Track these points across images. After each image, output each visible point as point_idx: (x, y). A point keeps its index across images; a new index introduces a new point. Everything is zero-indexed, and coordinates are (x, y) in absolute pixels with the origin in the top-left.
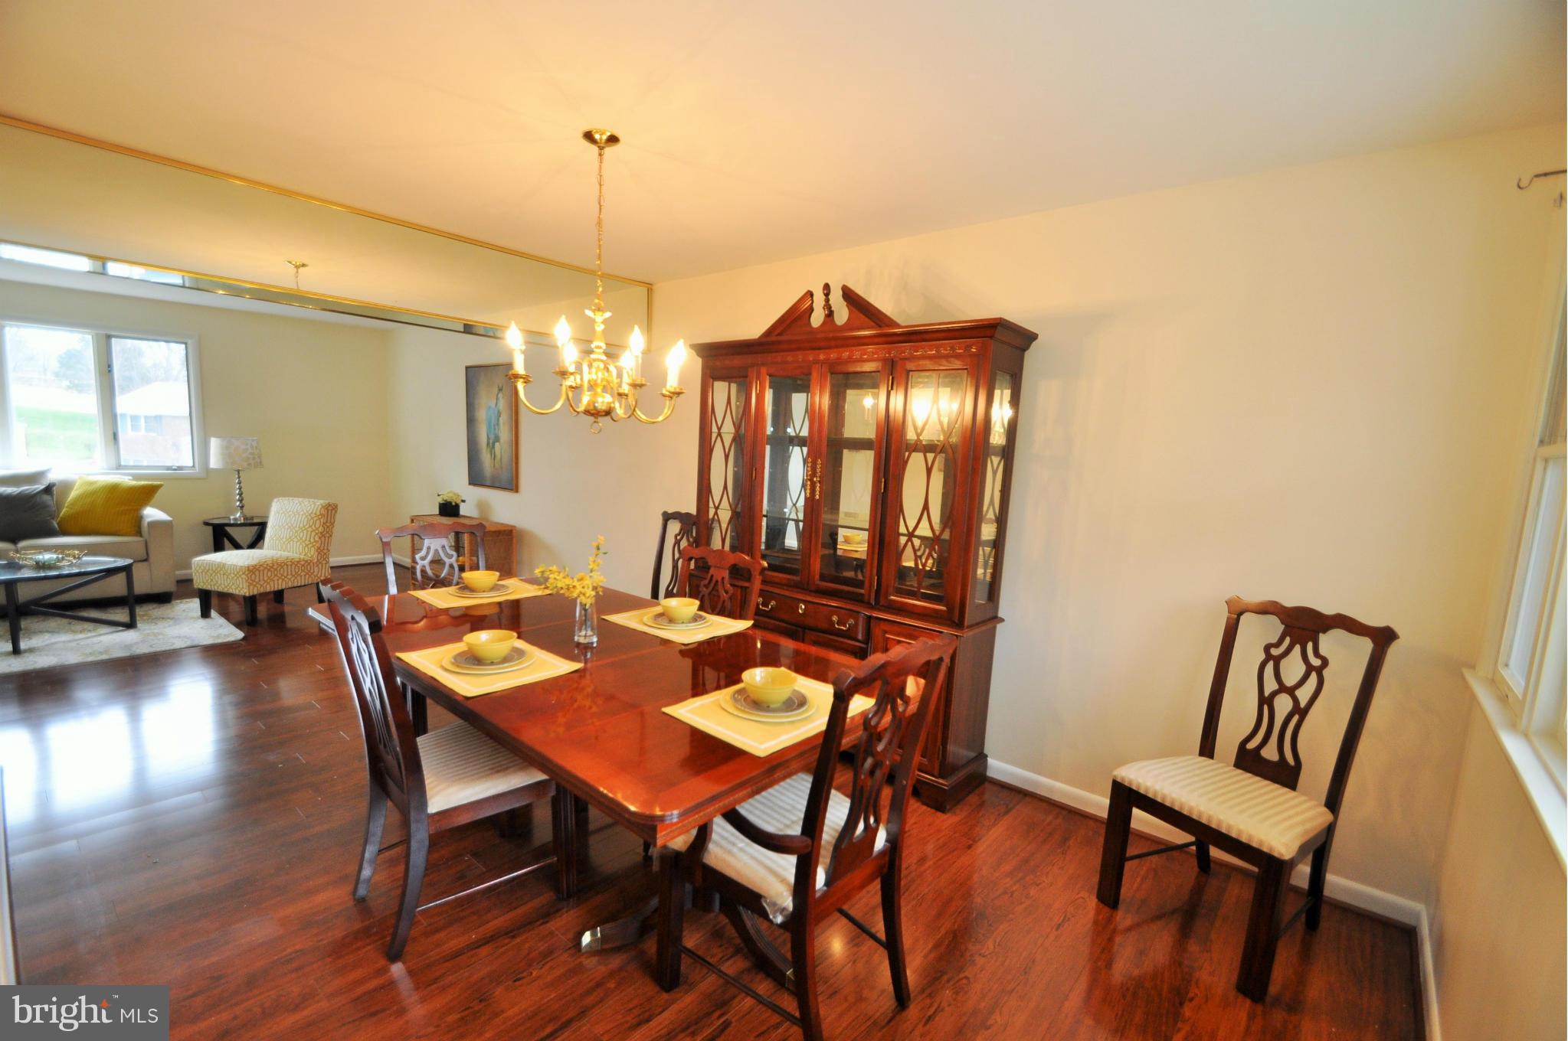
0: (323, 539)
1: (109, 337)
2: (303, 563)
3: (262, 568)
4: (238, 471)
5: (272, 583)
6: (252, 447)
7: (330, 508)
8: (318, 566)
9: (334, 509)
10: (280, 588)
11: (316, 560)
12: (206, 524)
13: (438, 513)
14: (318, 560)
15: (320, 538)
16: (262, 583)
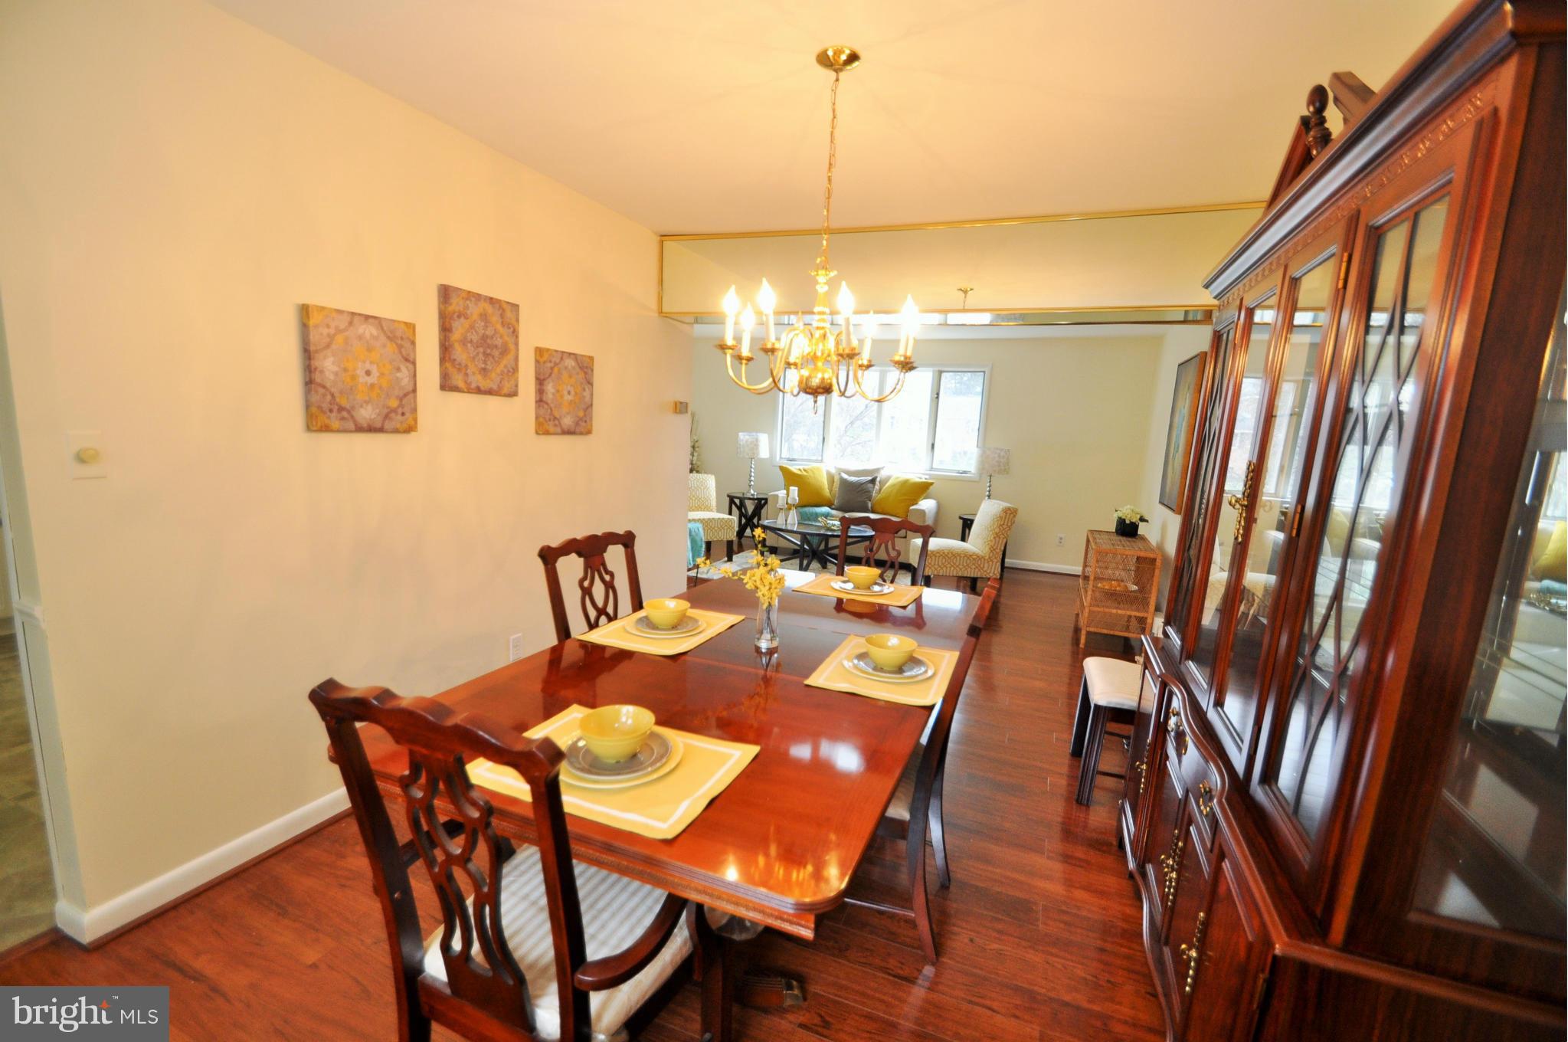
0: (997, 539)
1: (941, 372)
2: (974, 557)
3: (938, 555)
4: (991, 476)
5: (945, 569)
6: (999, 456)
7: (1009, 512)
8: (988, 562)
9: (1012, 513)
10: (975, 576)
11: (987, 558)
12: (961, 518)
13: (1114, 531)
14: (989, 558)
15: (995, 538)
16: (936, 567)
